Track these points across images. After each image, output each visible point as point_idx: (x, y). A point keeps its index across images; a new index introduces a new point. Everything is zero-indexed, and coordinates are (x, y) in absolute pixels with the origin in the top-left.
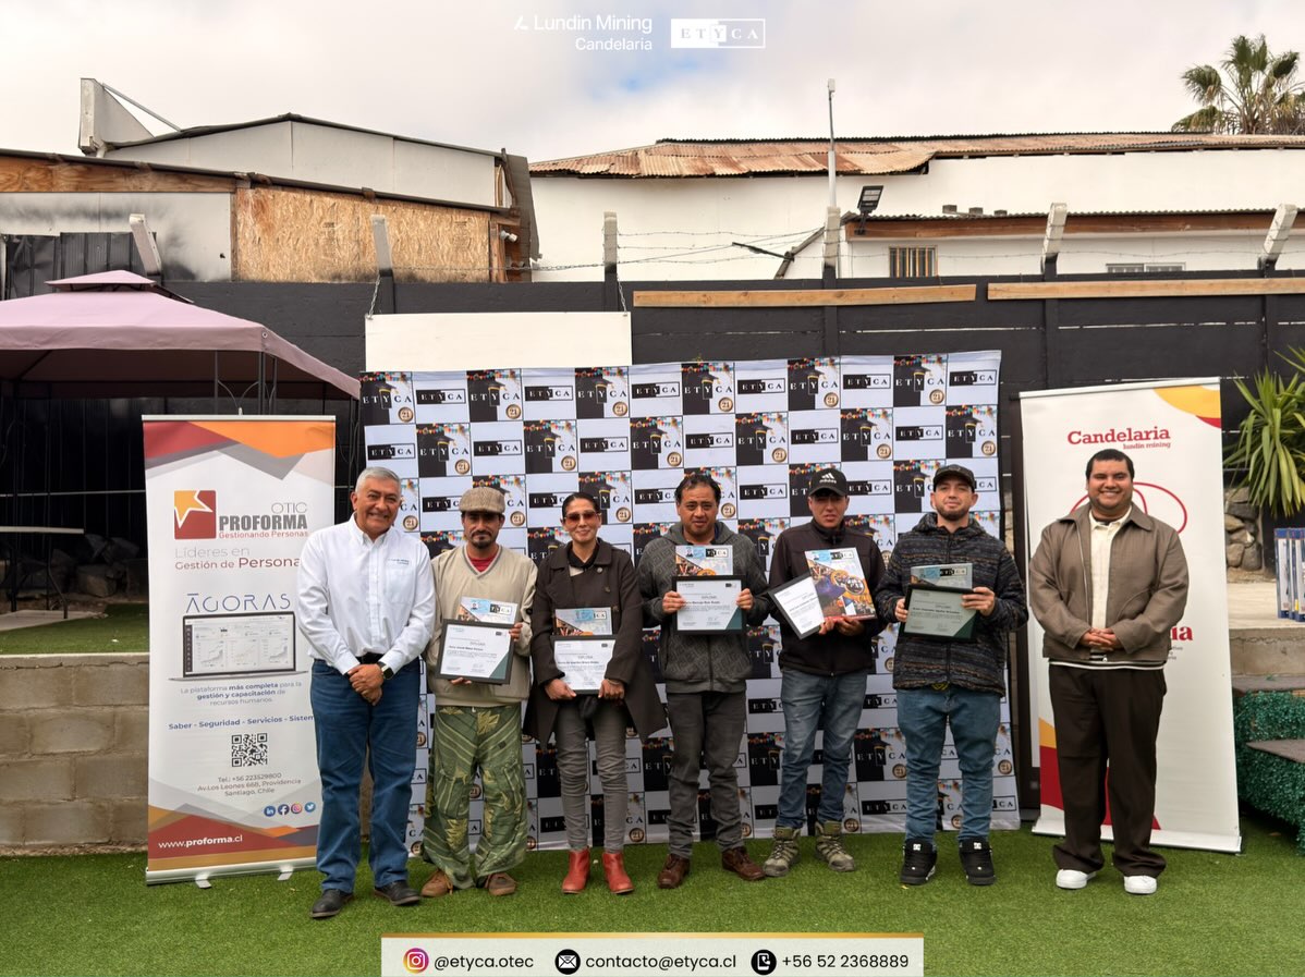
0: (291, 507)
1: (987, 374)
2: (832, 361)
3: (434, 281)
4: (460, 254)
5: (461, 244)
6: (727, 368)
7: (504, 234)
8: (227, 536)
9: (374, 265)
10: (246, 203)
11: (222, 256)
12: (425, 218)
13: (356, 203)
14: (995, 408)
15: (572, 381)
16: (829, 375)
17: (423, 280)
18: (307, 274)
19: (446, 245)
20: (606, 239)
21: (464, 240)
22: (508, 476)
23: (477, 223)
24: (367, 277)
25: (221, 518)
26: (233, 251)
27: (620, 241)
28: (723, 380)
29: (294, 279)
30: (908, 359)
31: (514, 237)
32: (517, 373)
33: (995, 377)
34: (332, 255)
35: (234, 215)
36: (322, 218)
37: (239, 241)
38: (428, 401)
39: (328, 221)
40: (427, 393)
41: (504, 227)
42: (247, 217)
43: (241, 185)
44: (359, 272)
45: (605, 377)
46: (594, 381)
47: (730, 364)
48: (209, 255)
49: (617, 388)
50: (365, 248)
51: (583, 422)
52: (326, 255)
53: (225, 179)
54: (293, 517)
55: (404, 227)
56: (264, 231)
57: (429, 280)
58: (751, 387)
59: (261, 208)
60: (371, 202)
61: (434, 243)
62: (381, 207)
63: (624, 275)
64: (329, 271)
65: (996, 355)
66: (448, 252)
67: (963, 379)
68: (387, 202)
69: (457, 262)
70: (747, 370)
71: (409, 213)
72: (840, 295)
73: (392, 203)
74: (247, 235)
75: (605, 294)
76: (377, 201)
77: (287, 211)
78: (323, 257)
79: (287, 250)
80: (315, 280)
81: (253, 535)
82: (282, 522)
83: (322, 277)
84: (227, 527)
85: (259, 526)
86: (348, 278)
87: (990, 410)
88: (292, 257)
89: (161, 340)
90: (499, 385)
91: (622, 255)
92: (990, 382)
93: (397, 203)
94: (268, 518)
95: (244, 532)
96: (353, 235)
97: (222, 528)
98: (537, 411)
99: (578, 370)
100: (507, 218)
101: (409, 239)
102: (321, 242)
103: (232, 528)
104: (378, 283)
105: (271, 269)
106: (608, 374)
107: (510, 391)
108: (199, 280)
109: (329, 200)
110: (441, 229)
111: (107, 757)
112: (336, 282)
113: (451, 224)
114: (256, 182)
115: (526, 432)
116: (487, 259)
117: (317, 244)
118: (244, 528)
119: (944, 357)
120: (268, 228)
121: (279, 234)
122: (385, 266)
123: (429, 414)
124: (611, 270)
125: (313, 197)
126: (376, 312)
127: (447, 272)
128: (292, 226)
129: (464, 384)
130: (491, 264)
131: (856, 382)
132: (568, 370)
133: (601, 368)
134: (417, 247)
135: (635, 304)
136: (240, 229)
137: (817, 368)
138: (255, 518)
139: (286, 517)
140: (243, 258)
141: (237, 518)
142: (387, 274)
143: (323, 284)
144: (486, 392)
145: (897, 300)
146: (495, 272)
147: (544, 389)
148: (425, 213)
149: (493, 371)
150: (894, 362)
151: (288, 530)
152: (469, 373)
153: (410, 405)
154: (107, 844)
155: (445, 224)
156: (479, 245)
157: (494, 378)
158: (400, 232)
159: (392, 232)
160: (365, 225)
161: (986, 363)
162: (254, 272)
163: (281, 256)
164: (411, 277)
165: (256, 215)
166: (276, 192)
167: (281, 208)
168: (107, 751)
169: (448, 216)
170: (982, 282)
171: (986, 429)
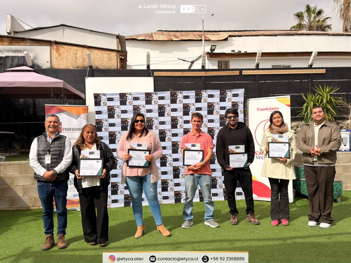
0: (79, 126)
1: (241, 94)
2: (205, 91)
3: (103, 69)
4: (109, 62)
5: (110, 59)
6: (181, 93)
7: (121, 57)
8: (64, 132)
9: (87, 64)
10: (54, 48)
11: (48, 62)
12: (100, 53)
13: (82, 48)
14: (243, 102)
15: (144, 96)
16: (205, 94)
17: (100, 68)
18: (70, 67)
19: (106, 59)
20: (147, 59)
21: (110, 58)
22: (129, 118)
23: (114, 54)
24: (86, 68)
25: (63, 128)
26: (50, 61)
27: (151, 59)
28: (180, 95)
29: (67, 68)
30: (223, 91)
31: (123, 58)
32: (131, 94)
33: (243, 95)
34: (76, 62)
35: (51, 51)
36: (74, 52)
37: (52, 58)
38: (110, 100)
39: (75, 53)
40: (110, 98)
41: (120, 55)
42: (54, 52)
43: (52, 43)
44: (83, 66)
45: (152, 95)
46: (149, 96)
47: (182, 92)
48: (44, 62)
49: (155, 97)
50: (85, 60)
51: (147, 105)
52: (75, 62)
53: (48, 42)
54: (79, 128)
55: (95, 55)
56: (59, 56)
57: (101, 68)
58: (186, 97)
59: (58, 50)
60: (86, 48)
61: (103, 59)
62: (89, 49)
63: (152, 68)
64: (76, 66)
65: (243, 90)
66: (106, 61)
67: (235, 95)
68: (90, 48)
69: (109, 64)
70: (185, 93)
71: (96, 51)
72: (206, 73)
73: (92, 48)
74: (54, 57)
75: (147, 73)
76: (88, 48)
77: (65, 50)
78: (74, 62)
79: (65, 61)
80: (72, 68)
81: (70, 132)
82: (77, 129)
83: (74, 68)
84: (64, 130)
85: (71, 130)
86: (81, 68)
87: (242, 103)
88: (66, 62)
89: (38, 84)
90: (127, 97)
91: (151, 62)
92: (242, 96)
93: (93, 48)
94: (74, 128)
95: (68, 131)
96: (82, 57)
97: (63, 131)
98: (136, 103)
99: (145, 93)
100: (122, 53)
101: (96, 58)
102: (74, 58)
103: (65, 131)
104: (88, 69)
105: (61, 65)
106: (153, 94)
107: (129, 98)
108: (42, 68)
109: (75, 48)
110: (104, 55)
111: (32, 186)
112: (78, 69)
113: (107, 54)
114: (57, 43)
115: (133, 108)
116: (116, 63)
117: (72, 59)
118: (68, 130)
119: (231, 90)
120: (60, 55)
121: (62, 57)
122: (90, 65)
123: (110, 103)
124: (148, 66)
125: (71, 47)
126: (88, 77)
127: (106, 67)
128: (66, 54)
129: (118, 96)
130: (117, 65)
131: (211, 96)
132: (143, 93)
133: (151, 93)
134: (98, 60)
135: (154, 75)
136: (52, 55)
137: (202, 93)
138: (71, 128)
139: (78, 128)
140: (53, 63)
141: (67, 128)
142: (91, 67)
143: (74, 69)
144: (124, 98)
145: (220, 75)
146: (118, 67)
147: (138, 98)
148: (100, 51)
149: (125, 93)
150: (220, 91)
151: (78, 131)
152: (120, 94)
153: (106, 101)
154: (32, 207)
155: (105, 54)
156: (114, 60)
157: (126, 95)
158: (94, 56)
159: (92, 56)
160: (85, 54)
161: (241, 92)
162: (56, 66)
163: (63, 62)
164: (97, 67)
165: (56, 51)
166: (62, 45)
167: (63, 50)
168: (32, 184)
169: (106, 52)
170: (241, 70)
171: (241, 107)
